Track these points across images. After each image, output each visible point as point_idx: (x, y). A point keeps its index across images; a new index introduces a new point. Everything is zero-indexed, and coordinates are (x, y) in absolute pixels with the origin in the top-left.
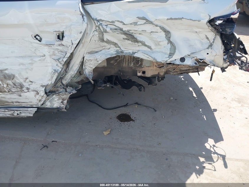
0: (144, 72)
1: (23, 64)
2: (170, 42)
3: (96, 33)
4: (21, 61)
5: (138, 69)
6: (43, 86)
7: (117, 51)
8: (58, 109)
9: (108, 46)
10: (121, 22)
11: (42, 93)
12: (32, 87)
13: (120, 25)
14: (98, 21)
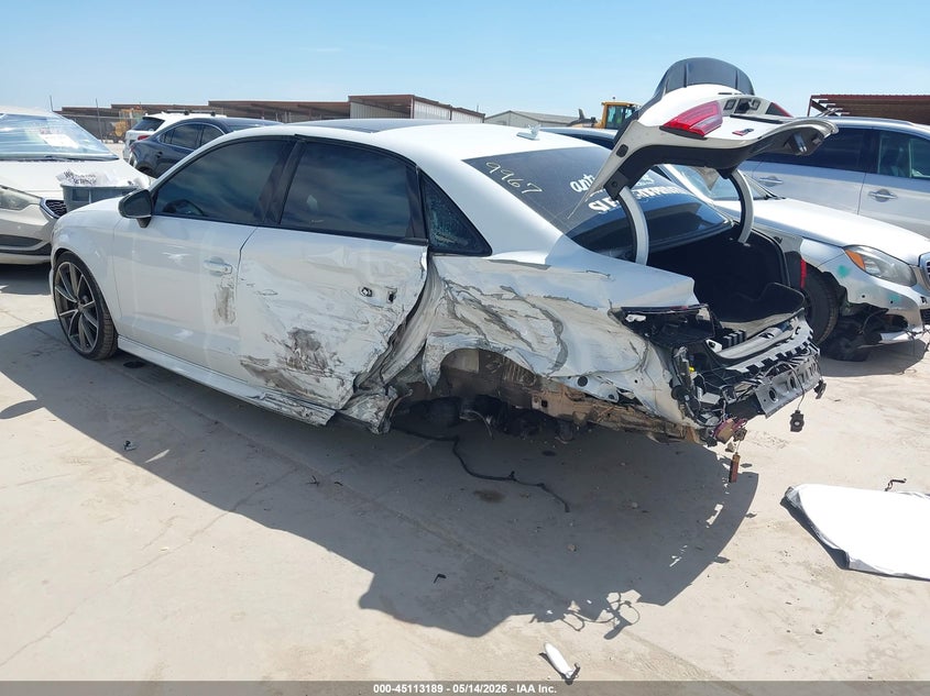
0: (545, 404)
1: (336, 330)
2: (560, 341)
3: (444, 301)
4: (336, 324)
5: (532, 392)
6: (353, 373)
7: (479, 341)
8: (367, 425)
9: (467, 329)
10: (479, 290)
11: (349, 386)
12: (338, 371)
13: (477, 295)
14: (447, 282)
